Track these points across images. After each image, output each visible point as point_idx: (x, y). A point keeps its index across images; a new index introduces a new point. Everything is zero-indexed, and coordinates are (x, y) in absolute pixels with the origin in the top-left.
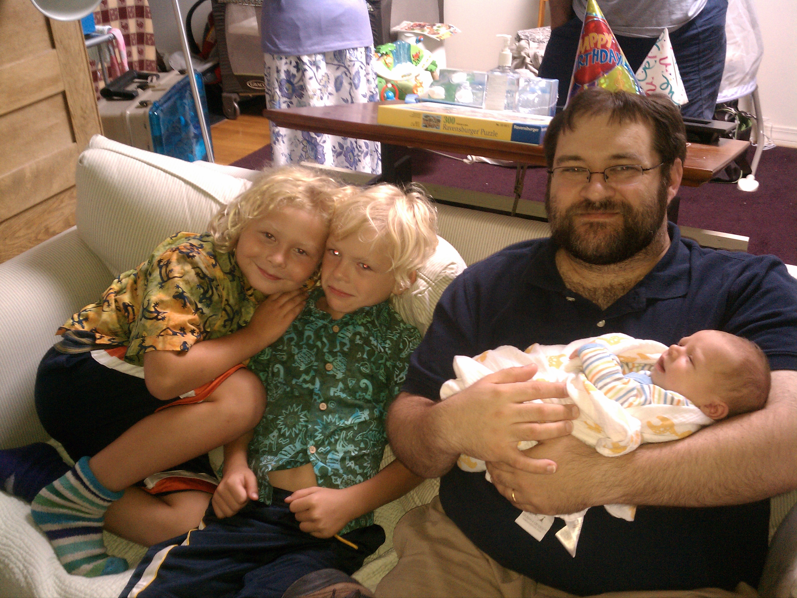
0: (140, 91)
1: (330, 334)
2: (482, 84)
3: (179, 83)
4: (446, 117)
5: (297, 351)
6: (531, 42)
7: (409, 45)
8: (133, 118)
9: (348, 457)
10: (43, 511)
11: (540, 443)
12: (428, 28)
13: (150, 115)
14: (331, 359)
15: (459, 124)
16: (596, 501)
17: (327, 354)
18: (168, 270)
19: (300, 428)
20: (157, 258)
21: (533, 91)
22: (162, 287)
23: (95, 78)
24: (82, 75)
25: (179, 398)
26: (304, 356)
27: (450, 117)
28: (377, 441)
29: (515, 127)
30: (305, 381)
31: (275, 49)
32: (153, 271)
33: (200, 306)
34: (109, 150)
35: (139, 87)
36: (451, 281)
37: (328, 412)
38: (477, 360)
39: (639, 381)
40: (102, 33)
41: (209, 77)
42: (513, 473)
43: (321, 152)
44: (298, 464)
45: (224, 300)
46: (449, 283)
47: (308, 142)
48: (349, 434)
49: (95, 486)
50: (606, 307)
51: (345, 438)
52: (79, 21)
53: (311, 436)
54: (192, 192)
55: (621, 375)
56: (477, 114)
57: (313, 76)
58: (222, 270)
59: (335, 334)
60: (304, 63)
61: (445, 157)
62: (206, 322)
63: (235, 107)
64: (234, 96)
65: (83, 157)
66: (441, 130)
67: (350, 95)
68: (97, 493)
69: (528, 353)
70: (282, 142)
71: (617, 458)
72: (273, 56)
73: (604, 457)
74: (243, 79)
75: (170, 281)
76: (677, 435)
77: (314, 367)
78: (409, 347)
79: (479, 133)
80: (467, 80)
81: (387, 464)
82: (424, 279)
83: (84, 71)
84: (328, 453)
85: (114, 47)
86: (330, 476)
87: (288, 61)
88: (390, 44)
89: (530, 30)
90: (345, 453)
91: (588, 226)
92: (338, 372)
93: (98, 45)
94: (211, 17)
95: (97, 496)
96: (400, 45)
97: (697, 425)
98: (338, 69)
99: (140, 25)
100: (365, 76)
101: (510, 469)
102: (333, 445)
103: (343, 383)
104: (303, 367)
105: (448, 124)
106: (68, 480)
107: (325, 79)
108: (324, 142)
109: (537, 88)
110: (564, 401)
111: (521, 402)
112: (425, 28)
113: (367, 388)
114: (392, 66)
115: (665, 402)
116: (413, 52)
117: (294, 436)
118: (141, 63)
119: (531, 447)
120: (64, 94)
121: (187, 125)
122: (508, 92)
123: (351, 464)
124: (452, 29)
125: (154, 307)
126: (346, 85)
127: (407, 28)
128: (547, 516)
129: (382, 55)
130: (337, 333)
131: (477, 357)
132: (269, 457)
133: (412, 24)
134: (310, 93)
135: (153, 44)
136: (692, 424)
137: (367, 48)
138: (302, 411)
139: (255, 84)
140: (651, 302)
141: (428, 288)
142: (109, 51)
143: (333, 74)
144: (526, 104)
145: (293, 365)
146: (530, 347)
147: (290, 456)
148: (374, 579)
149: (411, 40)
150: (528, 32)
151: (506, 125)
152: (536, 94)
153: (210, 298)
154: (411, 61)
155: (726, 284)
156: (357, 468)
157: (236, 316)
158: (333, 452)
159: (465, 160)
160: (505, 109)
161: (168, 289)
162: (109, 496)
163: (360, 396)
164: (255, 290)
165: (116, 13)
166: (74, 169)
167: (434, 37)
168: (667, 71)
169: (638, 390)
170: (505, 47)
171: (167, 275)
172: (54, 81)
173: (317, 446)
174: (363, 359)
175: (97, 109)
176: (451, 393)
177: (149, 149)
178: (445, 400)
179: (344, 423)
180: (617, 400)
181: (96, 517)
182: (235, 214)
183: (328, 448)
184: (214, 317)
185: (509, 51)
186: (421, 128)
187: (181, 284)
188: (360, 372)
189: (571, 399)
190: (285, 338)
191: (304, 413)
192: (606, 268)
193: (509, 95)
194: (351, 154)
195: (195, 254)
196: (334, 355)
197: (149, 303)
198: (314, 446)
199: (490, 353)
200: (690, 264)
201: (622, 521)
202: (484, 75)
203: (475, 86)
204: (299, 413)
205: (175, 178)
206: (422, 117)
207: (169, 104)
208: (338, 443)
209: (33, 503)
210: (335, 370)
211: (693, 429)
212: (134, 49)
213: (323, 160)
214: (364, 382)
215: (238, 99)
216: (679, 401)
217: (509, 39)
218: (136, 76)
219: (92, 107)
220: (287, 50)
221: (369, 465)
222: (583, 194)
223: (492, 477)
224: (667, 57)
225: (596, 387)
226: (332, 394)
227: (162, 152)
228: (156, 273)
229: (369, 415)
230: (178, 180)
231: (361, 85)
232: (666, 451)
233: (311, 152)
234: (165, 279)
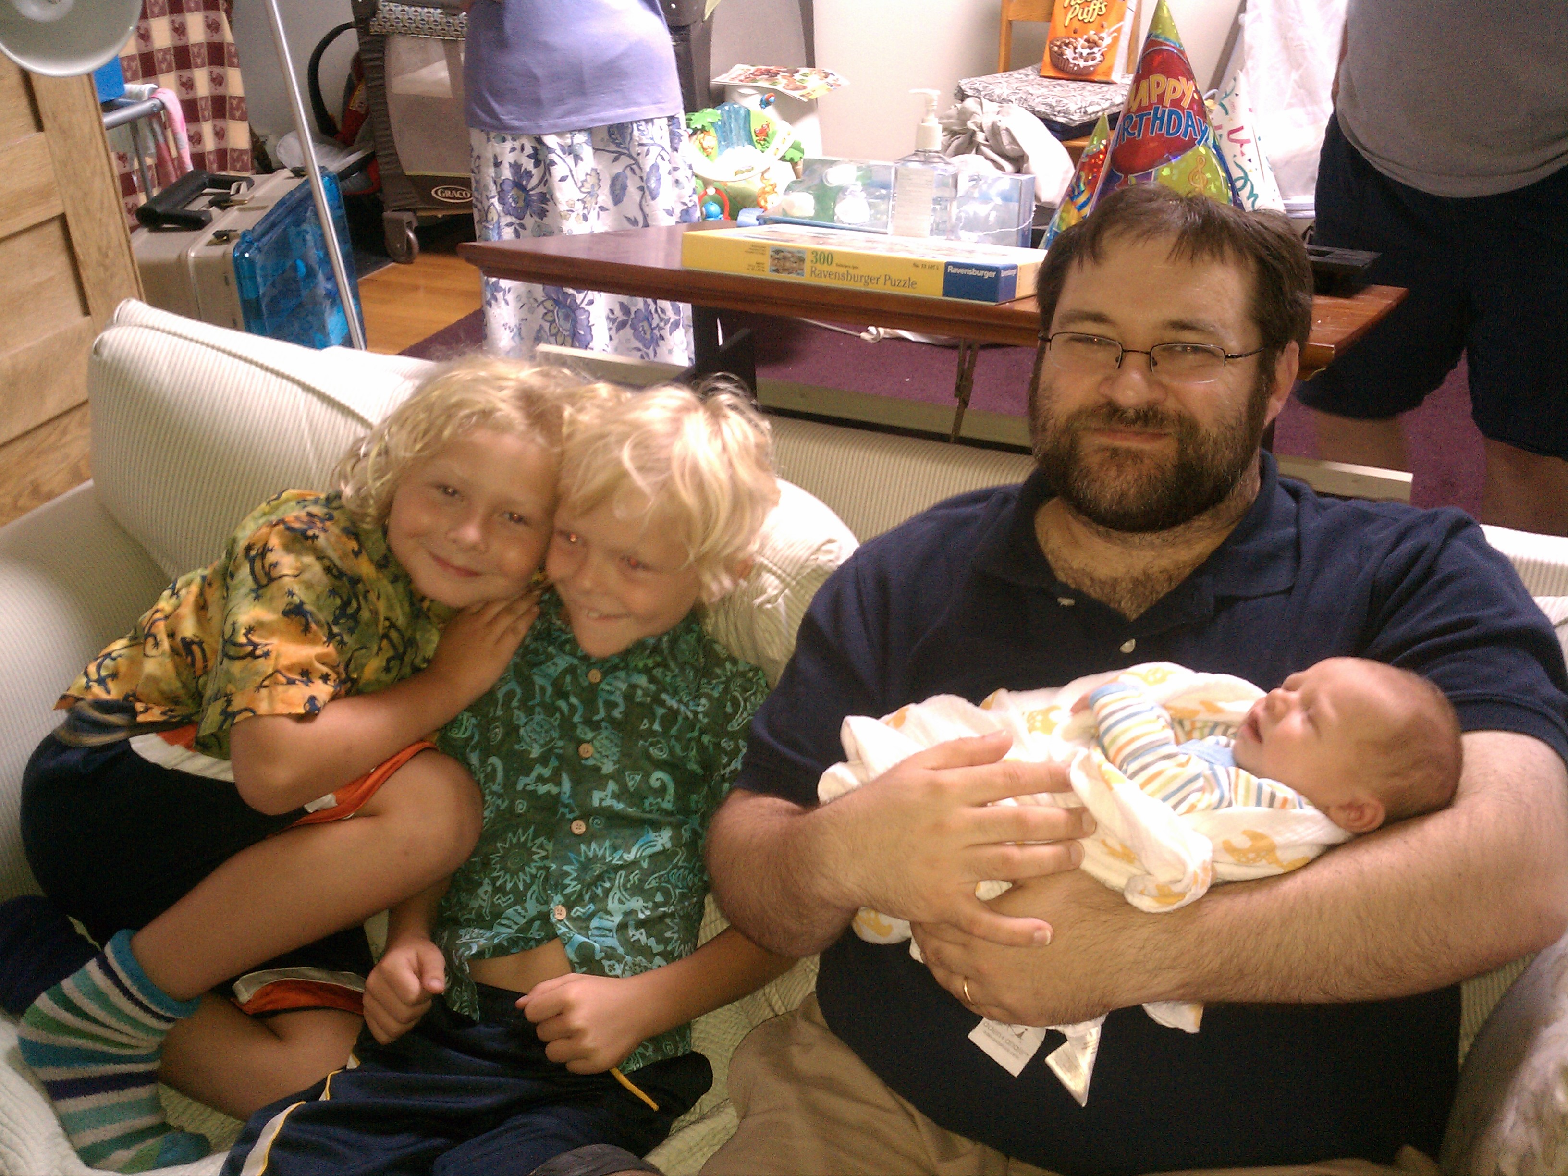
0: (214, 210)
1: (583, 689)
2: (886, 186)
3: (291, 193)
4: (815, 252)
5: (523, 720)
6: (985, 102)
7: (748, 112)
8: (203, 265)
9: (631, 923)
10: (39, 1040)
11: (1017, 886)
12: (784, 77)
13: (235, 259)
14: (590, 735)
15: (841, 266)
16: (1125, 998)
17: (580, 727)
18: (267, 566)
19: (534, 871)
20: (242, 544)
21: (985, 199)
22: (257, 598)
23: (128, 187)
24: (97, 183)
25: (302, 812)
26: (538, 729)
27: (823, 252)
28: (690, 889)
29: (950, 269)
30: (541, 779)
31: (494, 122)
32: (237, 568)
33: (336, 630)
34: (152, 328)
35: (212, 204)
36: (827, 577)
37: (588, 838)
38: (887, 724)
39: (1207, 757)
40: (138, 98)
41: (355, 181)
42: (964, 946)
43: (585, 323)
44: (532, 943)
45: (382, 618)
46: (822, 580)
47: (557, 302)
48: (631, 877)
49: (143, 988)
50: (1134, 616)
51: (624, 885)
52: (89, 75)
53: (556, 885)
54: (318, 407)
55: (1172, 748)
56: (875, 245)
57: (568, 173)
58: (371, 560)
59: (593, 689)
60: (550, 151)
61: (826, 329)
62: (350, 660)
63: (409, 239)
64: (407, 217)
65: (101, 341)
66: (806, 278)
67: (642, 209)
68: (146, 1002)
69: (987, 708)
70: (503, 302)
71: (1166, 913)
72: (488, 134)
73: (1142, 912)
74: (424, 184)
75: (274, 586)
76: (1282, 866)
77: (557, 751)
78: (745, 709)
79: (882, 281)
80: (857, 179)
81: (710, 938)
82: (774, 573)
83: (103, 173)
84: (590, 917)
85: (164, 127)
86: (599, 962)
87: (517, 144)
88: (710, 110)
89: (984, 78)
90: (626, 914)
91: (1108, 454)
92: (605, 760)
93: (132, 122)
94: (358, 63)
95: (146, 1009)
96: (729, 111)
97: (1317, 845)
98: (616, 159)
99: (218, 81)
100: (669, 173)
101: (960, 937)
102: (599, 901)
103: (617, 782)
104: (535, 752)
105: (819, 266)
106: (88, 978)
107: (591, 180)
108: (591, 302)
109: (993, 192)
110: (1063, 800)
111: (983, 804)
112: (779, 77)
113: (663, 788)
114: (714, 152)
115: (1258, 803)
116: (755, 126)
117: (521, 888)
118: (222, 155)
119: (999, 893)
120: (62, 219)
121: (311, 273)
122: (937, 201)
123: (640, 935)
124: (830, 79)
125: (246, 635)
126: (632, 191)
127: (742, 78)
128: (1030, 1028)
129: (695, 131)
130: (598, 684)
131: (887, 718)
132: (476, 931)
133: (753, 69)
134: (563, 207)
135: (243, 118)
136: (1311, 844)
137: (671, 118)
138: (536, 836)
139: (448, 193)
140: (1225, 603)
141: (782, 591)
142: (154, 135)
143: (609, 170)
144: (972, 225)
145: (517, 747)
146: (990, 697)
147: (516, 927)
148: (690, 1161)
149: (751, 101)
150: (980, 82)
151: (932, 266)
152: (991, 205)
153: (355, 616)
154: (751, 142)
155: (1368, 567)
156: (652, 942)
157: (409, 649)
158: (601, 914)
159: (864, 335)
160: (931, 234)
161: (271, 599)
162: (168, 1009)
163: (651, 804)
164: (432, 601)
165: (168, 57)
166: (84, 370)
167: (796, 94)
168: (1243, 154)
169: (1206, 779)
170: (928, 112)
171: (268, 574)
172: (43, 194)
173: (569, 906)
174: (651, 732)
175: (129, 248)
176: (842, 791)
177: (234, 326)
178: (825, 804)
179: (621, 858)
180: (1165, 799)
181: (143, 1052)
182: (379, 454)
183: (592, 907)
184: (364, 651)
185: (937, 120)
186: (768, 274)
187: (297, 589)
188: (649, 757)
189: (1076, 795)
190: (500, 695)
191: (538, 841)
192: (1136, 538)
193: (938, 207)
194: (645, 324)
195: (317, 533)
196: (595, 726)
197: (234, 630)
198: (563, 905)
199: (912, 710)
200: (1298, 527)
201: (1177, 1033)
202: (890, 167)
203: (872, 190)
204: (529, 845)
205: (284, 381)
206: (769, 253)
207: (273, 235)
208: (611, 894)
209: (23, 1021)
210: (597, 756)
211: (1312, 854)
212: (207, 128)
213: (589, 337)
214: (658, 777)
215: (415, 224)
216: (1285, 801)
217: (936, 98)
218: (207, 181)
219: (120, 245)
220: (516, 123)
221: (676, 936)
222: (1106, 390)
223: (923, 951)
224: (1242, 128)
225: (1125, 772)
226: (596, 803)
227: (262, 331)
228: (245, 572)
229: (671, 838)
230: (290, 384)
231: (662, 190)
232: (1260, 900)
233: (562, 322)
234: (264, 581)
